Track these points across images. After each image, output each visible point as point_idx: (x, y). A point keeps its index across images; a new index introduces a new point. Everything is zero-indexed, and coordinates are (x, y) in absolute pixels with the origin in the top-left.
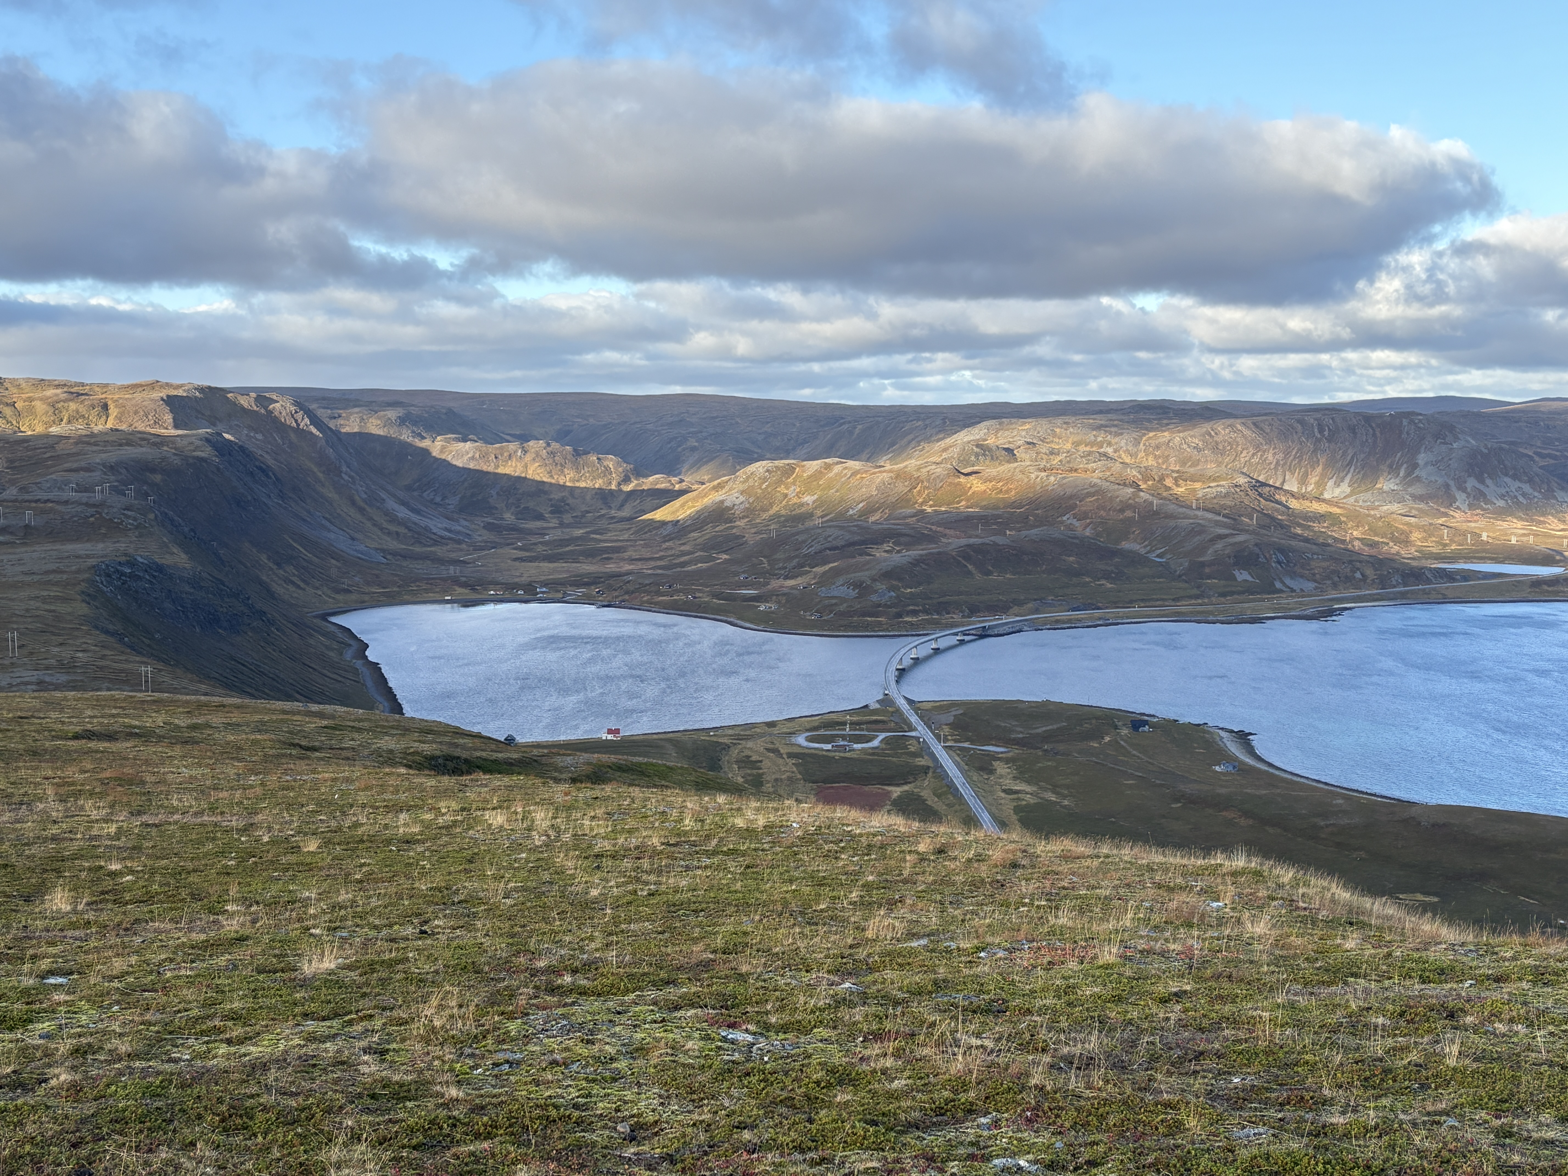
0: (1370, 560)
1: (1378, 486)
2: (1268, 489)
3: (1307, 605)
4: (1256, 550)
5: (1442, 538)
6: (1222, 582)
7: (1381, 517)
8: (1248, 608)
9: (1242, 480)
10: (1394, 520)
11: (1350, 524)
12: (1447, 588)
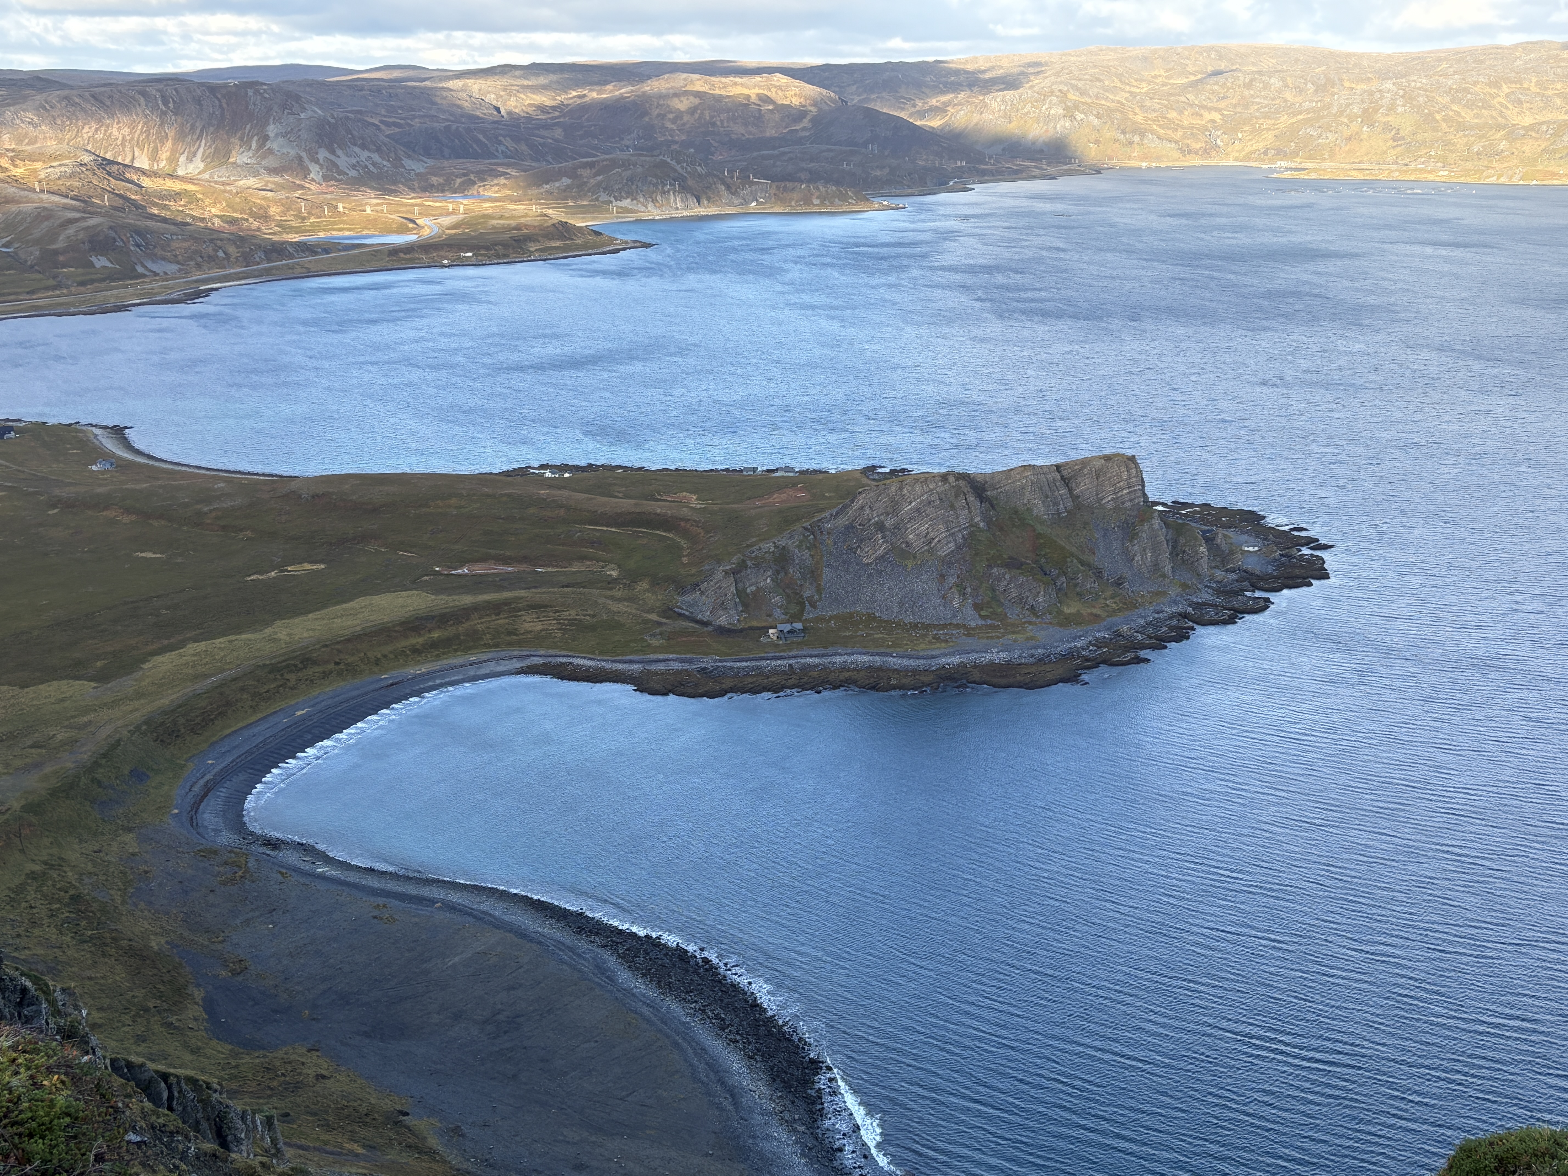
0: (231, 237)
1: (231, 160)
2: (116, 167)
3: (172, 288)
4: (113, 234)
5: (300, 212)
6: (80, 270)
7: (237, 193)
8: (112, 295)
9: (87, 158)
10: (251, 194)
11: (207, 201)
12: (310, 262)
